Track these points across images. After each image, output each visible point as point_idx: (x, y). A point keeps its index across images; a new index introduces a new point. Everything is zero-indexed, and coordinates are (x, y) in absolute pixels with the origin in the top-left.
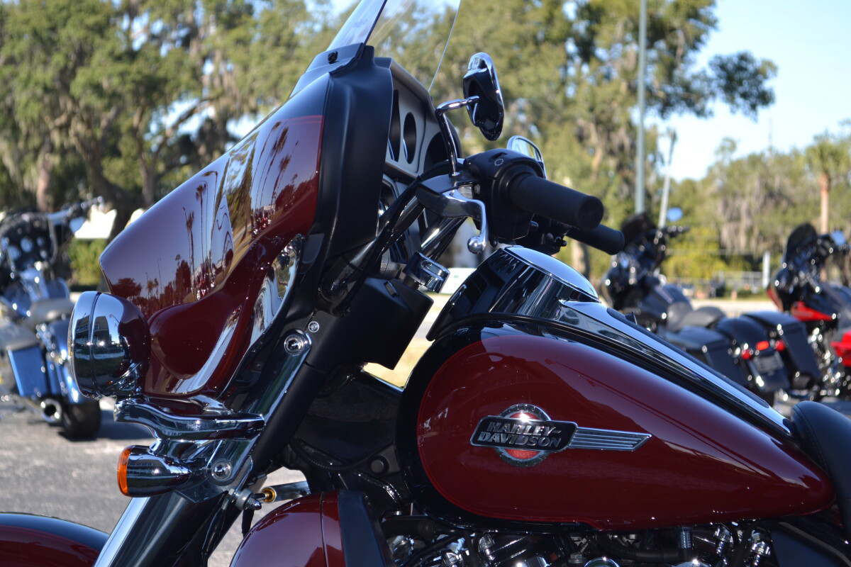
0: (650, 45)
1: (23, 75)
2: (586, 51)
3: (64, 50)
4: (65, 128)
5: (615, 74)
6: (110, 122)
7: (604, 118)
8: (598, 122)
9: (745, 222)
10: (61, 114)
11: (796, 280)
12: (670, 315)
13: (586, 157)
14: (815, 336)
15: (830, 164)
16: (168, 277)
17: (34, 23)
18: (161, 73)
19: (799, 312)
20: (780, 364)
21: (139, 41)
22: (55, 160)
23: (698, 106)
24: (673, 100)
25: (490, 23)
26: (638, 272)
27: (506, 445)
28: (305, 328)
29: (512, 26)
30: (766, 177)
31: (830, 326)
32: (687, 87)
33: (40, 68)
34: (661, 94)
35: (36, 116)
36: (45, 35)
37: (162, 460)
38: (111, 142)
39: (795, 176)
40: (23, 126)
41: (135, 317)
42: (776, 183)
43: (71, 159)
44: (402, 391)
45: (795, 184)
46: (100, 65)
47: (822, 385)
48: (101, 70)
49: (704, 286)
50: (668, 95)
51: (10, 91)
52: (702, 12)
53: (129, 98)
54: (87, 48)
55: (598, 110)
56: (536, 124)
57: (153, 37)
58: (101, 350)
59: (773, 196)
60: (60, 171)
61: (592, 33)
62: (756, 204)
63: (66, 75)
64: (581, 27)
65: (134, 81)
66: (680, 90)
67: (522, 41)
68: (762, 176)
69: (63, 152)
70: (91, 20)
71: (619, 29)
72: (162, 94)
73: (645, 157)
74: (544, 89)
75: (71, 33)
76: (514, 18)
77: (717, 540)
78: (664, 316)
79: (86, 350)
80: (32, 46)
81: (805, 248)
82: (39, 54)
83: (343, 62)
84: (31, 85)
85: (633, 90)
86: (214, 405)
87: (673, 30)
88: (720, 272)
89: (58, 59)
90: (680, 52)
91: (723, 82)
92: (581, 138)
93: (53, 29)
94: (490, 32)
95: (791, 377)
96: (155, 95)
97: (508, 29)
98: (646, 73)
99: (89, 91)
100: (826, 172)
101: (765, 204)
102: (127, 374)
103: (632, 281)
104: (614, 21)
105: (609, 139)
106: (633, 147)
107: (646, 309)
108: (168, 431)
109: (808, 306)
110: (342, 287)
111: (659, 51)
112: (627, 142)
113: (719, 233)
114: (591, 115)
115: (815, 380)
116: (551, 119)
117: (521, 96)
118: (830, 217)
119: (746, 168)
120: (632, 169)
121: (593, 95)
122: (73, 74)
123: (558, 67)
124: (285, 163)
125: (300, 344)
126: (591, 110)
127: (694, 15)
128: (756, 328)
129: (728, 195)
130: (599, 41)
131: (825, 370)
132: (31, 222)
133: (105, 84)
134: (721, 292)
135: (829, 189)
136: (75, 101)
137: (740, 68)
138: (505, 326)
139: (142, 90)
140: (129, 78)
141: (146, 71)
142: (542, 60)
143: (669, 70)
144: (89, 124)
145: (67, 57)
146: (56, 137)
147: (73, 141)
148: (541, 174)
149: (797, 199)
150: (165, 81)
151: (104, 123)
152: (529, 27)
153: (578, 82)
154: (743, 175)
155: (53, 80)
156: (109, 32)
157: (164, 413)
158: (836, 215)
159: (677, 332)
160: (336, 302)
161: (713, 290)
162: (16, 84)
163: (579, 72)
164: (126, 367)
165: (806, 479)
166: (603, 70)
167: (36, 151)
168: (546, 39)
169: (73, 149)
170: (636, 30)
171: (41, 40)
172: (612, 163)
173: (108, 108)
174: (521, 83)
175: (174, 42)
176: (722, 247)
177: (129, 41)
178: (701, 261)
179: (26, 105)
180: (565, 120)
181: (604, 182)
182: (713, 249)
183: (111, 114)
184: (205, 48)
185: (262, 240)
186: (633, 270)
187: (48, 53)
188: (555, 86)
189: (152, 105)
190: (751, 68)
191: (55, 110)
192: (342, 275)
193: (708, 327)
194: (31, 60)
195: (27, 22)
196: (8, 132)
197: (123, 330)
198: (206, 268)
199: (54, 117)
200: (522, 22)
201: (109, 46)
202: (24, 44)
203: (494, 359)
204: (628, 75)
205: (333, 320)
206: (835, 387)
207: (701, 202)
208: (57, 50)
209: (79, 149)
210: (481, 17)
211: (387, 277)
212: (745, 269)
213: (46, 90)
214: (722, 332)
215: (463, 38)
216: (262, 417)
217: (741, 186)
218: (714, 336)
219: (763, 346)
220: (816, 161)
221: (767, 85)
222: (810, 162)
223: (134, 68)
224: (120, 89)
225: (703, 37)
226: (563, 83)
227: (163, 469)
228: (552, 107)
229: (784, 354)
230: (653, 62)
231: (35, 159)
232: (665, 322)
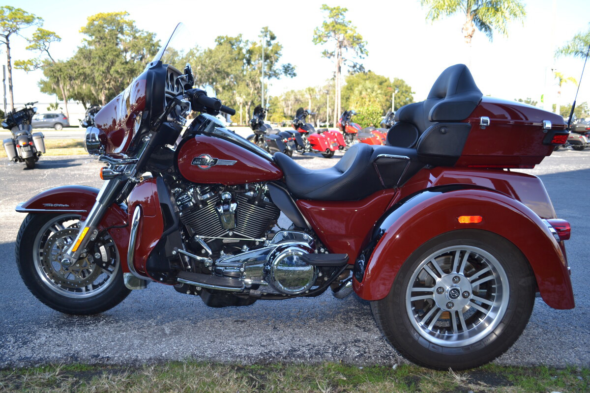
0: (265, 61)
1: (97, 69)
2: (249, 62)
3: (108, 62)
4: (109, 83)
5: (256, 68)
6: (121, 81)
7: (253, 80)
8: (252, 81)
9: (290, 107)
10: (108, 79)
11: (298, 122)
12: (267, 131)
13: (249, 90)
14: (303, 136)
15: (311, 92)
16: (110, 123)
17: (99, 54)
18: (135, 68)
19: (300, 130)
20: (294, 143)
21: (128, 58)
22: (107, 92)
23: (278, 77)
24: (271, 75)
25: (223, 54)
26: (258, 120)
27: (200, 164)
28: (148, 135)
29: (229, 55)
30: (295, 96)
31: (307, 133)
32: (275, 72)
33: (101, 66)
34: (268, 74)
35: (101, 80)
36: (102, 57)
37: (112, 171)
38: (122, 87)
39: (303, 95)
40: (98, 83)
41: (102, 134)
42: (298, 97)
43: (111, 91)
44: (175, 150)
45: (302, 98)
46: (118, 66)
47: (305, 148)
48: (118, 67)
49: (280, 124)
50: (270, 74)
51: (93, 73)
52: (278, 52)
53: (126, 74)
54: (114, 61)
55: (252, 78)
56: (236, 82)
57: (132, 58)
58: (94, 142)
59: (297, 100)
60: (108, 95)
61: (250, 57)
62: (293, 103)
63: (109, 68)
64: (247, 56)
65: (127, 70)
66: (273, 73)
67: (232, 59)
68: (294, 95)
69: (109, 89)
70: (115, 53)
71: (257, 56)
72: (135, 73)
73: (264, 91)
74: (238, 72)
75: (110, 57)
76: (229, 53)
77: (256, 187)
78: (265, 132)
79: (89, 142)
80: (99, 61)
81: (301, 114)
82: (101, 63)
83: (154, 65)
84: (99, 71)
85: (261, 72)
86: (125, 156)
87: (271, 57)
88: (284, 120)
89: (106, 64)
90: (273, 63)
91: (284, 71)
92: (248, 85)
93: (104, 56)
94: (223, 57)
95: (297, 147)
96: (133, 74)
97: (228, 56)
98: (264, 68)
99: (115, 73)
100: (310, 94)
101: (295, 103)
102: (101, 148)
103: (257, 123)
104: (256, 54)
105: (255, 85)
106: (261, 87)
107: (261, 130)
108: (113, 163)
109: (301, 129)
110: (157, 124)
111: (268, 62)
112: (260, 86)
113: (284, 110)
114: (250, 79)
115: (303, 147)
116: (239, 80)
117: (232, 74)
118: (311, 106)
119: (290, 93)
120: (261, 94)
121: (251, 74)
122: (111, 68)
123: (241, 66)
124: (139, 91)
125: (147, 140)
126: (250, 78)
127: (276, 53)
128: (288, 135)
129: (286, 100)
130: (252, 60)
131: (305, 145)
132: (96, 108)
133: (119, 71)
134: (284, 125)
135: (311, 99)
136: (111, 76)
137: (288, 67)
138: (202, 134)
139: (130, 72)
140: (126, 69)
141: (130, 67)
142: (237, 64)
143: (270, 68)
144: (115, 82)
145: (109, 63)
146: (107, 86)
147: (111, 86)
148: (206, 95)
149: (303, 101)
150: (136, 70)
151: (120, 81)
152: (233, 56)
153: (247, 71)
154: (290, 95)
155: (105, 70)
156: (120, 57)
157: (112, 158)
158: (313, 105)
159: (268, 136)
160: (156, 129)
161: (282, 125)
162: (95, 71)
163: (247, 68)
164: (101, 146)
165: (277, 172)
166: (253, 67)
167: (102, 89)
168: (238, 59)
169: (112, 88)
170: (261, 57)
171: (101, 59)
172: (256, 92)
173: (120, 77)
174: (232, 71)
175: (138, 59)
176: (285, 114)
177: (126, 59)
178: (279, 117)
179: (98, 77)
180: (243, 80)
181: (254, 97)
182: (282, 114)
183: (122, 79)
184: (146, 61)
185: (133, 112)
186: (257, 120)
187: (103, 62)
188: (240, 72)
189: (133, 76)
190: (291, 67)
191: (106, 78)
192: (157, 121)
193: (276, 134)
194: (99, 65)
195: (97, 54)
196: (93, 84)
197: (99, 137)
198: (120, 121)
199: (106, 80)
200: (231, 54)
201: (120, 60)
202: (96, 60)
203: (198, 142)
204: (260, 68)
205: (155, 133)
206: (308, 149)
207: (279, 102)
208: (106, 62)
209: (113, 89)
210: (221, 53)
211: (170, 122)
212: (290, 119)
213: (103, 72)
214: (280, 136)
215: (216, 58)
216: (138, 159)
217: (289, 98)
218: (278, 136)
219: (289, 139)
220: (308, 92)
221: (295, 72)
222: (306, 91)
223: (127, 66)
224: (123, 72)
225: (279, 59)
226: (243, 71)
227: (112, 173)
228: (240, 77)
229: (295, 141)
230: (266, 65)
231: (101, 91)
232: (265, 133)
